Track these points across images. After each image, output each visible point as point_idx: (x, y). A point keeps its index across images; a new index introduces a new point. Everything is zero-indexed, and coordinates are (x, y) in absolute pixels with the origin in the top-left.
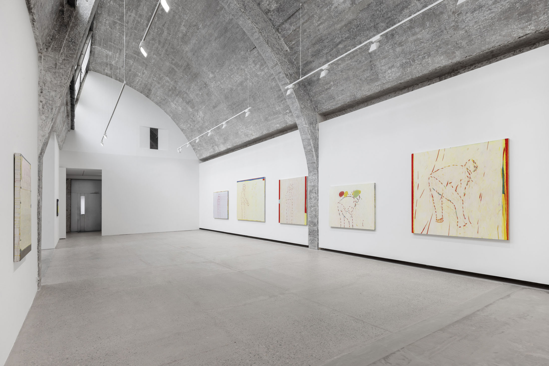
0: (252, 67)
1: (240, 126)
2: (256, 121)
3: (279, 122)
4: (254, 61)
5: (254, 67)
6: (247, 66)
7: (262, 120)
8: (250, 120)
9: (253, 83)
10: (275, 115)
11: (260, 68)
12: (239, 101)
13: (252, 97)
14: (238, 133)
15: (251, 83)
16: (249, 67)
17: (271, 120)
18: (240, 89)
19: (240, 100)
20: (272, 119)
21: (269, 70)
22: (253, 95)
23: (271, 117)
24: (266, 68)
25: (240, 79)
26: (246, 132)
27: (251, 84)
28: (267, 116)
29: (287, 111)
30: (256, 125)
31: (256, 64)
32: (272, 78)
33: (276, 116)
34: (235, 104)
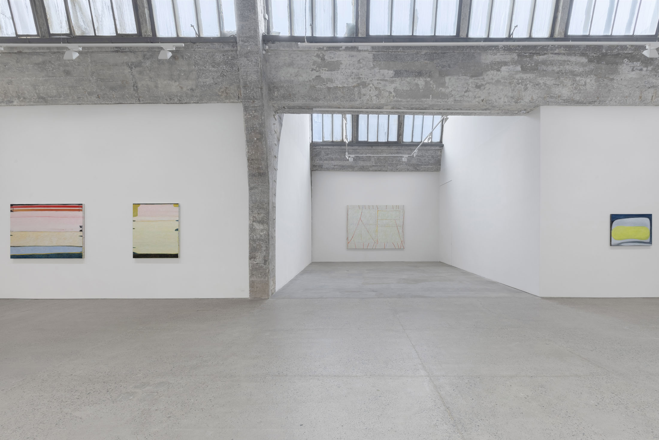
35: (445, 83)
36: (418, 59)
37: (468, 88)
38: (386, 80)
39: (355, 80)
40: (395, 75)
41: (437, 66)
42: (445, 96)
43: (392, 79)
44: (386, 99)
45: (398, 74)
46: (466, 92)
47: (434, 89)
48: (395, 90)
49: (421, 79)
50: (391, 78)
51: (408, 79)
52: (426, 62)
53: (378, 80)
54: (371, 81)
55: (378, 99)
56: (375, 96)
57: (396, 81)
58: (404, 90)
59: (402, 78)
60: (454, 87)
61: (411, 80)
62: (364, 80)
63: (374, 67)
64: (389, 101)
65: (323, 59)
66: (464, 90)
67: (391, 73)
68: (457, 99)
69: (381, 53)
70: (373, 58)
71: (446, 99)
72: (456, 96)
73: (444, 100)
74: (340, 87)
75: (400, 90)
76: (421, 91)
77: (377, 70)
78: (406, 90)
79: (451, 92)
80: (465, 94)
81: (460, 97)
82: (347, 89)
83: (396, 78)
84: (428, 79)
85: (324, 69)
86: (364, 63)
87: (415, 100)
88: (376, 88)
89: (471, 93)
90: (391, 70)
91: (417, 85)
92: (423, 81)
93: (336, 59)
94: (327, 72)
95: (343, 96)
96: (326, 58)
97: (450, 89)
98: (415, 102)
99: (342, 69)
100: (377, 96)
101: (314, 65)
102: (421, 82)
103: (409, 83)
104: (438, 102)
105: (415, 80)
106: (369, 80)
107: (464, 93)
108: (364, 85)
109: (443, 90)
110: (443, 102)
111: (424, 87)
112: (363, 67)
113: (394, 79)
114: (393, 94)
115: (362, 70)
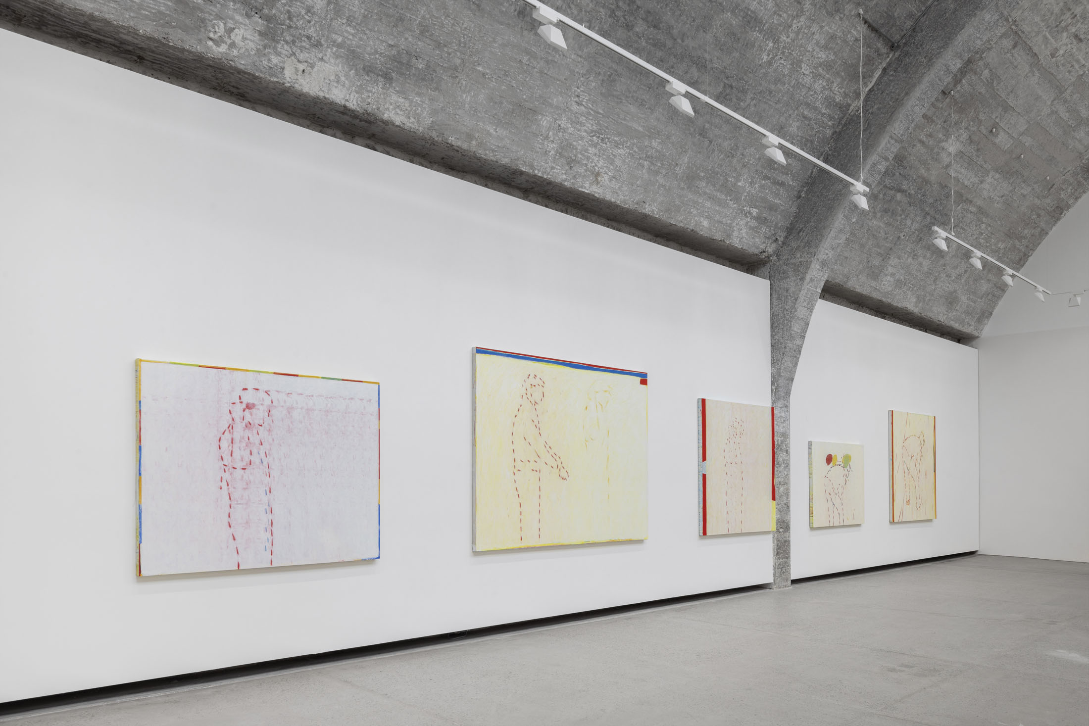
0: (817, 37)
1: (578, 104)
2: (657, 151)
3: (717, 217)
4: (833, 37)
5: (817, 44)
6: (814, 20)
7: (679, 171)
8: (641, 129)
9: (770, 63)
10: (721, 192)
11: (820, 66)
12: (679, 41)
13: (724, 87)
14: (534, 112)
15: (768, 55)
16: (815, 28)
17: (700, 195)
18: (731, 25)
19: (683, 41)
20: (705, 193)
21: (822, 92)
22: (734, 84)
23: (706, 187)
24: (824, 84)
25: (766, 9)
26: (579, 145)
27: (765, 58)
28: (702, 174)
29: (754, 210)
30: (646, 163)
31: (826, 47)
32: (806, 113)
33: (723, 197)
34: (655, 27)
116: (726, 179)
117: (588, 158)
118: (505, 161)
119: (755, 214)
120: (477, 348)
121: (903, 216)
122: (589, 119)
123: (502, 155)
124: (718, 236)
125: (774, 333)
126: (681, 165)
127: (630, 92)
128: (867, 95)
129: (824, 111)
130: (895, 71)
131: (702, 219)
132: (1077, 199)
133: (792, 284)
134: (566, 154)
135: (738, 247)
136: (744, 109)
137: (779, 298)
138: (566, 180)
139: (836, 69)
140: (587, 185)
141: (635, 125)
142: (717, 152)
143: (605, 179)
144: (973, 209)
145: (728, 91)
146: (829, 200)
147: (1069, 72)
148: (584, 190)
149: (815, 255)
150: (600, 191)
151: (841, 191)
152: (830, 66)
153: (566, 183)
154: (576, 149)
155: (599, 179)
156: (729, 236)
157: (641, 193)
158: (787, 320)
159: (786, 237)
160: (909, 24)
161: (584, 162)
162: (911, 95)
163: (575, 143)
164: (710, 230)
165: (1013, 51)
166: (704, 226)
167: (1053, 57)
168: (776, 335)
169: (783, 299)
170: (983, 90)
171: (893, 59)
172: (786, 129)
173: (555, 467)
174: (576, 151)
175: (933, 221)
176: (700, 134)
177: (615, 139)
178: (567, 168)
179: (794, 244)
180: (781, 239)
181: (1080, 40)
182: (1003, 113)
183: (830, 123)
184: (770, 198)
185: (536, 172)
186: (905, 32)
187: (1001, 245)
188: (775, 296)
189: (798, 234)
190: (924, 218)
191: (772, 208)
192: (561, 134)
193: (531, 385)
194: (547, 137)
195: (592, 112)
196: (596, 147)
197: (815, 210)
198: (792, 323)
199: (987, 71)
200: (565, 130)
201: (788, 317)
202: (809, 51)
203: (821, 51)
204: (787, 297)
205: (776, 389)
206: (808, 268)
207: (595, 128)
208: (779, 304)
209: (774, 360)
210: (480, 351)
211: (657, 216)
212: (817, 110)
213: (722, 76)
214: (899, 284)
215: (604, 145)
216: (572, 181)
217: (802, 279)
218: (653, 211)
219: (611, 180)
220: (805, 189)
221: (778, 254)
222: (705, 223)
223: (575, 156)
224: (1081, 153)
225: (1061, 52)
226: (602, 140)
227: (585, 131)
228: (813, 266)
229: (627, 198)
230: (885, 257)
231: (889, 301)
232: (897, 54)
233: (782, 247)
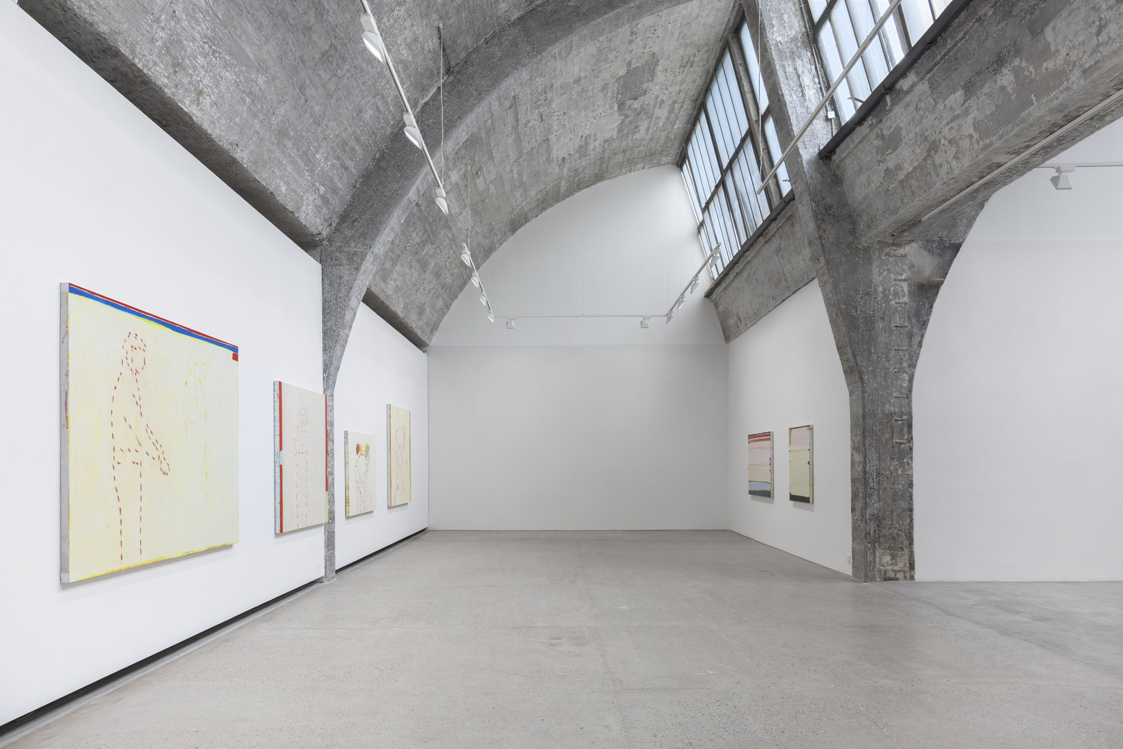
2: (260, 89)
3: (294, 186)
7: (275, 121)
8: (252, 56)
10: (302, 159)
17: (286, 155)
20: (290, 155)
23: (292, 149)
26: (190, 46)
28: (292, 133)
30: (248, 100)
33: (302, 165)
35: (1048, 45)
36: (987, 33)
37: (1100, 19)
38: (957, 117)
39: (922, 147)
40: (966, 94)
41: (1021, 20)
42: (1060, 75)
43: (964, 108)
44: (969, 155)
45: (969, 89)
46: (1099, 33)
47: (1033, 76)
48: (976, 125)
49: (1005, 71)
50: (963, 104)
51: (986, 90)
52: (1000, 27)
53: (948, 124)
54: (940, 132)
55: (960, 162)
56: (954, 157)
57: (970, 107)
58: (988, 116)
59: (976, 95)
60: (1071, 41)
61: (990, 87)
62: (932, 138)
63: (936, 102)
64: (974, 155)
65: (882, 137)
66: (1094, 30)
67: (960, 93)
68: (1087, 66)
69: (936, 68)
70: (930, 87)
71: (1065, 83)
72: (1084, 59)
73: (1061, 88)
74: (911, 172)
75: (982, 120)
76: (1013, 97)
77: (940, 106)
78: (990, 114)
79: (1068, 57)
80: (1101, 39)
81: (1091, 54)
82: (919, 170)
83: (969, 101)
84: (1016, 62)
85: (888, 153)
86: (922, 105)
87: (1010, 126)
88: (950, 142)
89: (1111, 24)
90: (958, 90)
91: (1003, 88)
92: (1009, 73)
93: (894, 125)
94: (893, 156)
95: (919, 185)
96: (885, 132)
97: (1064, 52)
98: (1013, 128)
99: (904, 137)
100: (956, 157)
101: (878, 154)
102: (1006, 78)
103: (990, 95)
104: (1051, 100)
105: (996, 82)
106: (937, 133)
107: (1095, 38)
108: (933, 148)
109: (1049, 65)
110: (1061, 92)
111: (1015, 85)
112: (924, 114)
113: (966, 105)
114: (976, 136)
115: (924, 121)
116: (309, 147)
117: (195, 68)
118: (103, 28)
119: (322, 192)
120: (70, 284)
121: (413, 229)
122: (206, 20)
123: (102, 18)
124: (290, 207)
125: (326, 320)
126: (277, 115)
127: (252, 7)
128: (423, 107)
129: (391, 109)
130: (449, 94)
131: (282, 183)
132: (501, 244)
133: (346, 272)
134: (173, 52)
135: (303, 223)
136: (339, 78)
137: (331, 284)
138: (167, 86)
139: (410, 72)
140: (187, 102)
141: (248, 50)
142: (308, 114)
143: (206, 101)
144: (450, 236)
145: (332, 52)
146: (385, 196)
147: (529, 142)
148: (183, 107)
149: (370, 248)
150: (199, 114)
151: (397, 191)
152: (407, 66)
153: (166, 90)
154: (185, 51)
155: (201, 99)
156: (298, 208)
157: (237, 134)
158: (340, 308)
159: (339, 224)
160: (463, 55)
161: (190, 72)
162: (464, 119)
163: (185, 42)
164: (286, 196)
165: (508, 111)
166: (281, 191)
167: (525, 127)
168: (328, 321)
169: (336, 286)
170: (483, 136)
171: (448, 82)
172: (362, 114)
173: (156, 458)
174: (185, 54)
175: (428, 238)
176: (300, 89)
177: (226, 57)
178: (171, 71)
179: (348, 233)
180: (334, 225)
181: (542, 120)
182: (487, 160)
183: (392, 122)
184: (336, 179)
185: (137, 60)
186: (459, 61)
187: (456, 271)
188: (327, 282)
189: (353, 223)
190: (424, 234)
191: (335, 191)
192: (173, 23)
193: (132, 347)
194: (157, 20)
195: (211, 12)
196: (205, 58)
197: (371, 203)
198: (346, 312)
199: (491, 120)
200: (178, 21)
201: (341, 305)
202: (397, 44)
203: (405, 48)
204: (340, 284)
205: (327, 377)
206: (363, 259)
207: (209, 33)
208: (331, 291)
209: (325, 347)
210: (75, 289)
211: (246, 166)
212: (387, 105)
213: (332, 33)
214: (397, 289)
215: (214, 59)
216: (173, 90)
217: (357, 269)
218: (243, 158)
219: (212, 106)
220: (360, 180)
221: (330, 239)
222: (284, 189)
223: (183, 59)
224: (513, 209)
225: (530, 125)
226: (214, 52)
227: (199, 33)
228: (368, 257)
229: (223, 134)
230: (394, 264)
231: (389, 303)
232: (451, 78)
233: (334, 233)
